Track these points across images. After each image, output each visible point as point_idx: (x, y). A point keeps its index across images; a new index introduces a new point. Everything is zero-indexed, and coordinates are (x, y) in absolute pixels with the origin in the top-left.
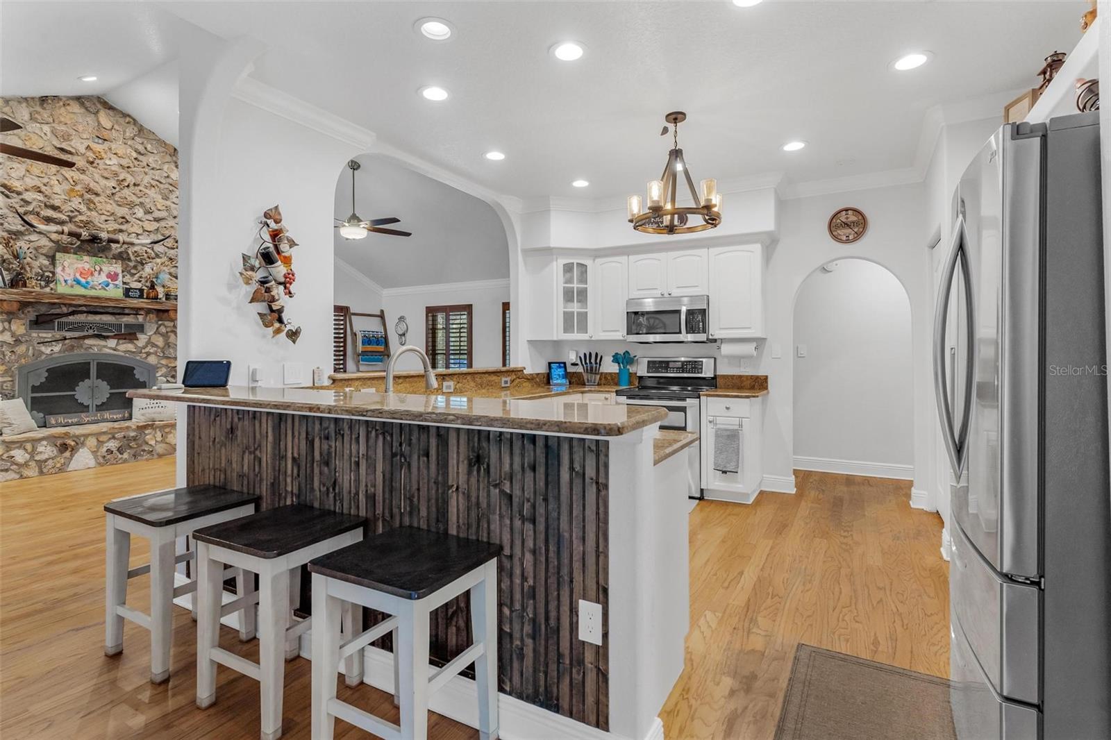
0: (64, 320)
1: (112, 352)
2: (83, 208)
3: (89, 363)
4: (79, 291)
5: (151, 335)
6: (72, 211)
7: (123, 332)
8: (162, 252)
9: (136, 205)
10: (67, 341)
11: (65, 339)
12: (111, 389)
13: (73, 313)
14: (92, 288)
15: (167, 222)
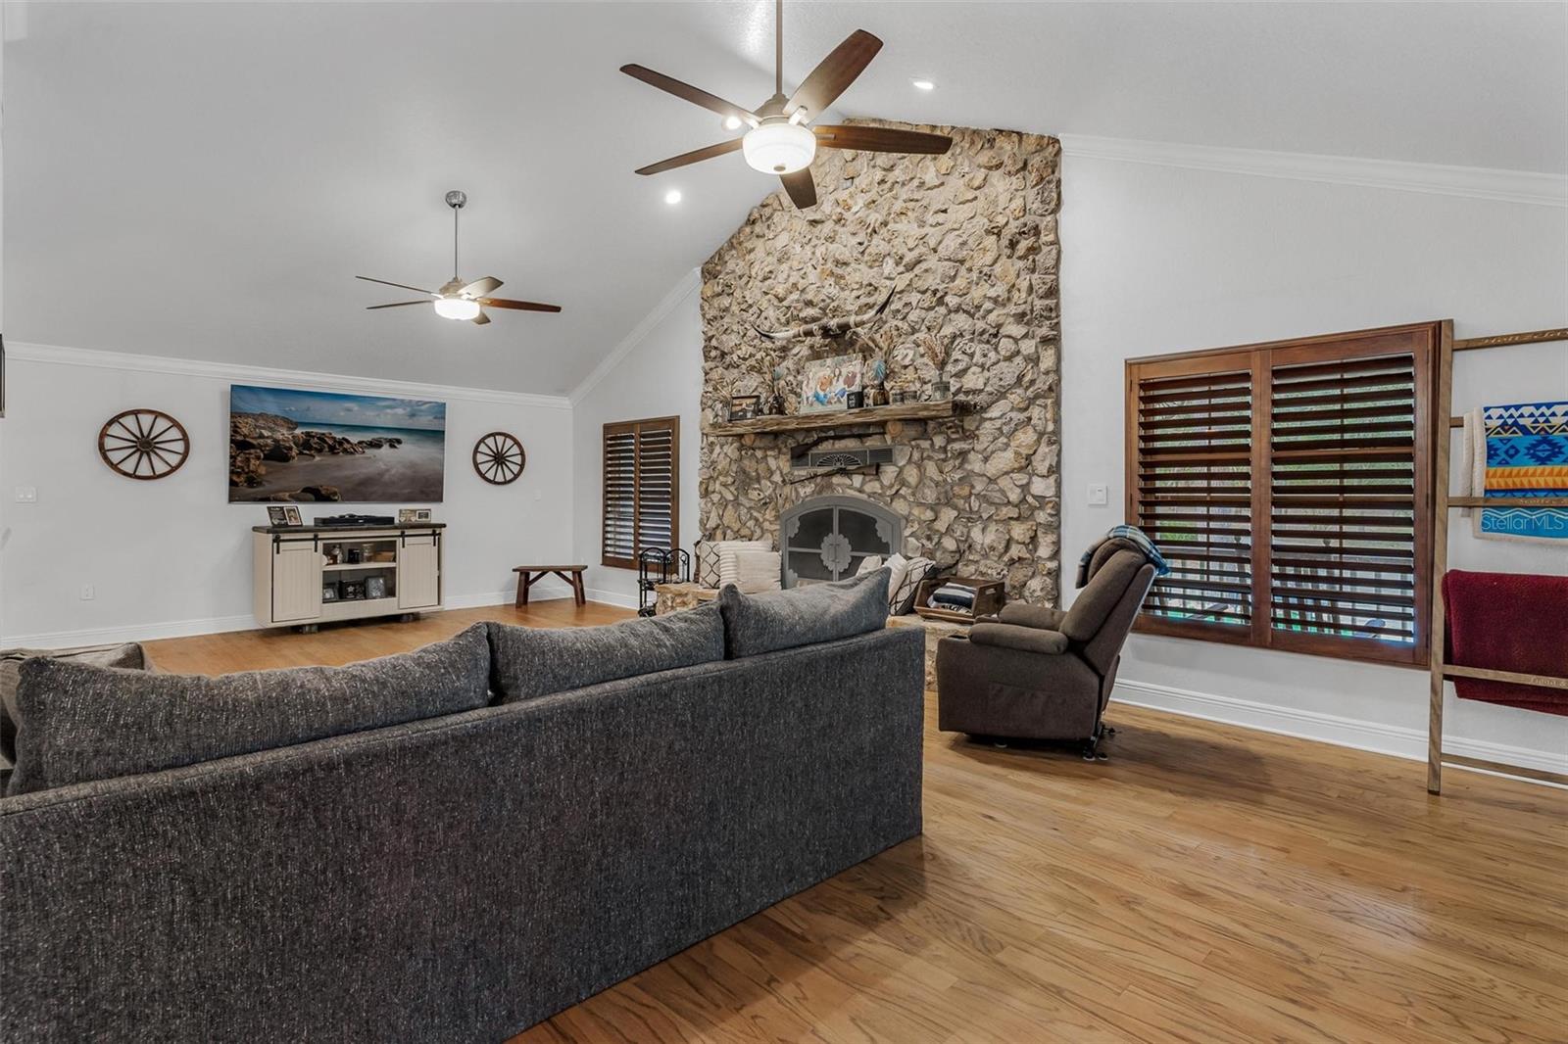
0: (814, 451)
1: (857, 494)
2: (834, 291)
3: (832, 510)
4: (818, 409)
5: (904, 466)
6: (823, 301)
7: (868, 463)
8: (916, 320)
9: (885, 256)
10: (819, 479)
11: (816, 476)
12: (852, 550)
13: (820, 441)
14: (830, 403)
15: (928, 263)
